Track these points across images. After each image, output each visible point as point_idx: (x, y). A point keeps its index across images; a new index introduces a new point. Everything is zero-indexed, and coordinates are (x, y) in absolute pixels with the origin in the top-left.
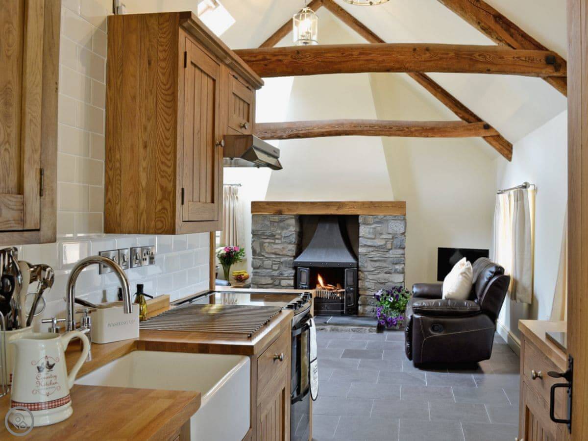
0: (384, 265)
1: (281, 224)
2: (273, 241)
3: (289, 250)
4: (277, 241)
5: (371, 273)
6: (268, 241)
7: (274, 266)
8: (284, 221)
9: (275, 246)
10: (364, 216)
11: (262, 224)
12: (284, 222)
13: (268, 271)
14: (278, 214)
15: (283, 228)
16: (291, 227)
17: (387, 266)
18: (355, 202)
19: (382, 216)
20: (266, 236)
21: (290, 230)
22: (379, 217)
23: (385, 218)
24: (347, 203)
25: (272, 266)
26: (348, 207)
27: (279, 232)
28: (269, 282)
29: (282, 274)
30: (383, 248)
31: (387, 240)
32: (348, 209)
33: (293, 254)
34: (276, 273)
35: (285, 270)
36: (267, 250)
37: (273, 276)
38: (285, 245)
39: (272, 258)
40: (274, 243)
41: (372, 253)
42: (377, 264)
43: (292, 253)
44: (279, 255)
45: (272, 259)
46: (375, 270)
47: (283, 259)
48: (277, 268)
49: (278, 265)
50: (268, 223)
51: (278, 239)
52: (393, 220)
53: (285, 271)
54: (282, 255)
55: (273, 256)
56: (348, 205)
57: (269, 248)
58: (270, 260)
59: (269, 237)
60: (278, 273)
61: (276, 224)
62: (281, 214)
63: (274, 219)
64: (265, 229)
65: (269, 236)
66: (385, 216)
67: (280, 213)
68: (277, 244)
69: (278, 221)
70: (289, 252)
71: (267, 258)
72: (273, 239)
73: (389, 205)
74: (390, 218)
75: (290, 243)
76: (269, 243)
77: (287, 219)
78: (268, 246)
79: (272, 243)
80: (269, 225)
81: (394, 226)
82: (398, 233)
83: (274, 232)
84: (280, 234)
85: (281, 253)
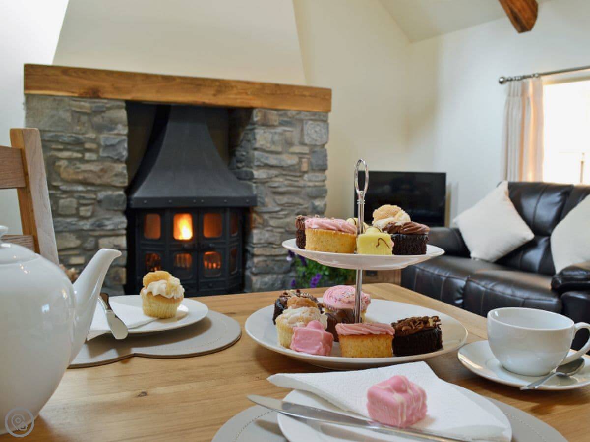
0: (296, 200)
1: (97, 119)
2: (79, 155)
3: (116, 175)
4: (88, 156)
5: (274, 215)
6: (66, 154)
7: (82, 209)
8: (103, 112)
9: (84, 167)
10: (263, 110)
11: (52, 116)
12: (103, 115)
13: (69, 220)
14: (91, 98)
15: (99, 129)
16: (120, 126)
17: (301, 201)
18: (248, 83)
19: (294, 113)
20: (62, 143)
21: (115, 132)
22: (289, 113)
23: (298, 117)
24: (233, 84)
25: (77, 209)
26: (235, 91)
27: (92, 135)
28: (72, 245)
29: (101, 226)
30: (295, 171)
31: (301, 155)
32: (236, 94)
33: (124, 182)
34: (86, 225)
35: (107, 216)
36: (64, 175)
37: (82, 230)
38: (108, 164)
39: (78, 192)
40: (82, 160)
41: (277, 179)
42: (285, 199)
43: (122, 180)
44: (93, 184)
45: (76, 195)
46: (282, 210)
47: (102, 195)
48: (89, 214)
49: (90, 207)
50: (67, 116)
51: (90, 150)
52: (311, 120)
53: (108, 219)
54: (100, 185)
55: (80, 188)
56: (236, 87)
57: (71, 171)
58: (72, 197)
59: (69, 147)
60: (92, 225)
61: (84, 119)
62: (99, 97)
63: (81, 107)
64: (60, 129)
65: (69, 144)
66: (300, 112)
67: (94, 94)
68: (88, 161)
69: (89, 111)
70: (114, 178)
71: (65, 192)
72: (78, 151)
73: (307, 93)
74: (306, 116)
75: (118, 160)
76: (70, 159)
77: (109, 109)
78: (67, 167)
79: (76, 159)
80: (69, 120)
81: (313, 131)
82: (318, 143)
83: (80, 136)
84: (93, 141)
85: (98, 181)
